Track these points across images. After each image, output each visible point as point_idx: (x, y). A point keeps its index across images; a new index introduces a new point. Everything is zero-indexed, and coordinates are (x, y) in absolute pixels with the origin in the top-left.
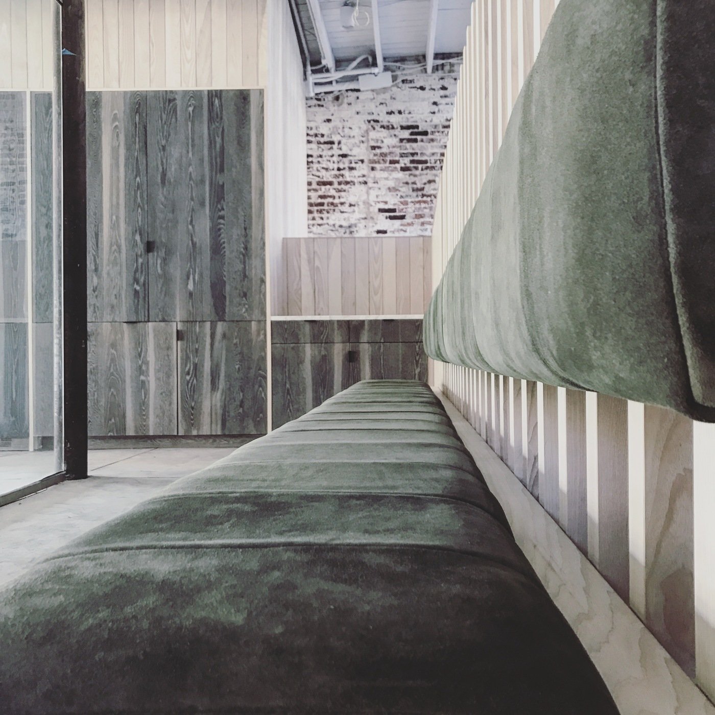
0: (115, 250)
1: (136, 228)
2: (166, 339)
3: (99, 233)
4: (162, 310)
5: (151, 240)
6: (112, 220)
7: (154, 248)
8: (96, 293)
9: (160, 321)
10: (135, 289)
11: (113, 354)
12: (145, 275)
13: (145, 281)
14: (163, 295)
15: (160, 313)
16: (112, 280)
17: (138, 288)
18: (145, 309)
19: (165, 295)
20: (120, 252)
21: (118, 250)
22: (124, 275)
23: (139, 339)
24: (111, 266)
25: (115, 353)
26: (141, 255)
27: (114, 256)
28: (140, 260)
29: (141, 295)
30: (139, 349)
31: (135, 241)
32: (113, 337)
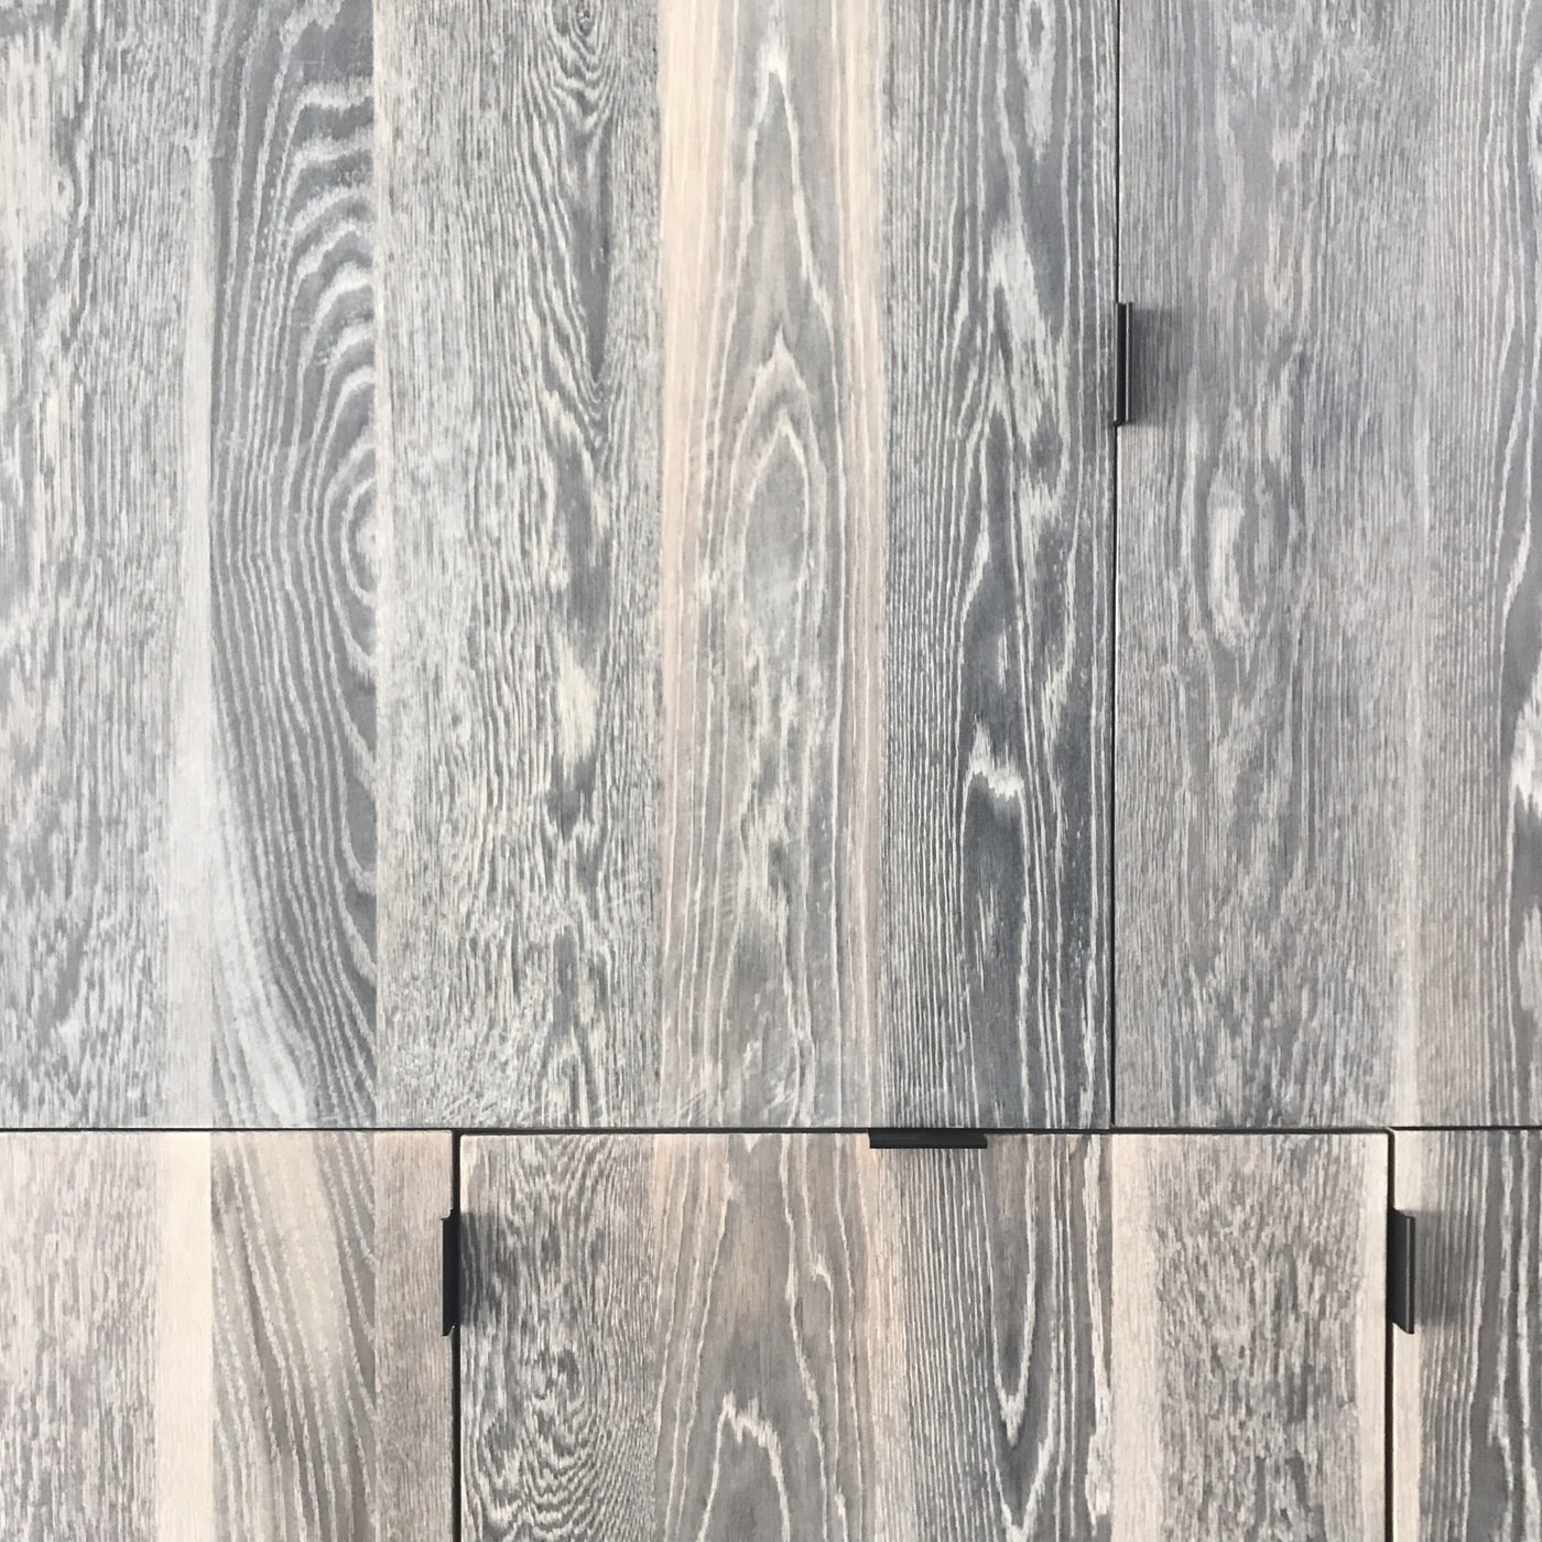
0: (782, 397)
1: (998, 167)
2: (1284, 1301)
3: (621, 221)
4: (1244, 1006)
5: (1149, 294)
6: (749, 90)
7: (1174, 378)
8: (585, 831)
9: (1225, 1129)
10: (981, 800)
11: (742, 1451)
12: (1083, 657)
13: (1075, 719)
14: (1260, 863)
15: (1224, 1046)
16: (743, 707)
17: (1007, 786)
18: (1075, 996)
19: (1282, 857)
20: (827, 419)
21: (807, 399)
22: (870, 653)
23: (1013, 1298)
24: (736, 556)
25: (765, 1436)
26: (1044, 455)
27: (768, 451)
28: (1036, 506)
29: (1042, 855)
30: (1012, 1408)
31: (989, 311)
32: (744, 1277)
